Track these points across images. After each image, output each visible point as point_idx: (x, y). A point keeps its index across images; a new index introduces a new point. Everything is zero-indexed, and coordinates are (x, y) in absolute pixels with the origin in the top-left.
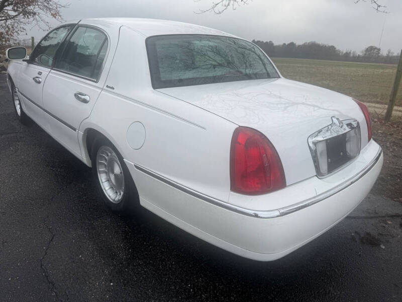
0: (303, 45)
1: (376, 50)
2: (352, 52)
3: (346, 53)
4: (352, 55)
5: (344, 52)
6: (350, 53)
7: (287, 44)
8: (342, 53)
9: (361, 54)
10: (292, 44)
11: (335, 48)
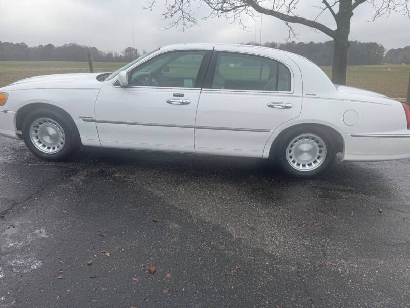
0: (63, 46)
1: (134, 51)
2: (113, 53)
3: (109, 54)
4: (114, 56)
5: (107, 53)
6: (112, 54)
7: (43, 45)
8: (105, 54)
9: (122, 55)
10: (50, 46)
11: (97, 50)
